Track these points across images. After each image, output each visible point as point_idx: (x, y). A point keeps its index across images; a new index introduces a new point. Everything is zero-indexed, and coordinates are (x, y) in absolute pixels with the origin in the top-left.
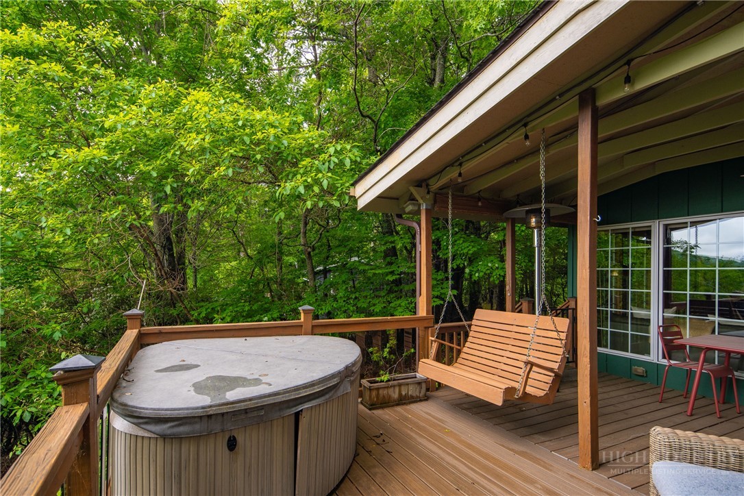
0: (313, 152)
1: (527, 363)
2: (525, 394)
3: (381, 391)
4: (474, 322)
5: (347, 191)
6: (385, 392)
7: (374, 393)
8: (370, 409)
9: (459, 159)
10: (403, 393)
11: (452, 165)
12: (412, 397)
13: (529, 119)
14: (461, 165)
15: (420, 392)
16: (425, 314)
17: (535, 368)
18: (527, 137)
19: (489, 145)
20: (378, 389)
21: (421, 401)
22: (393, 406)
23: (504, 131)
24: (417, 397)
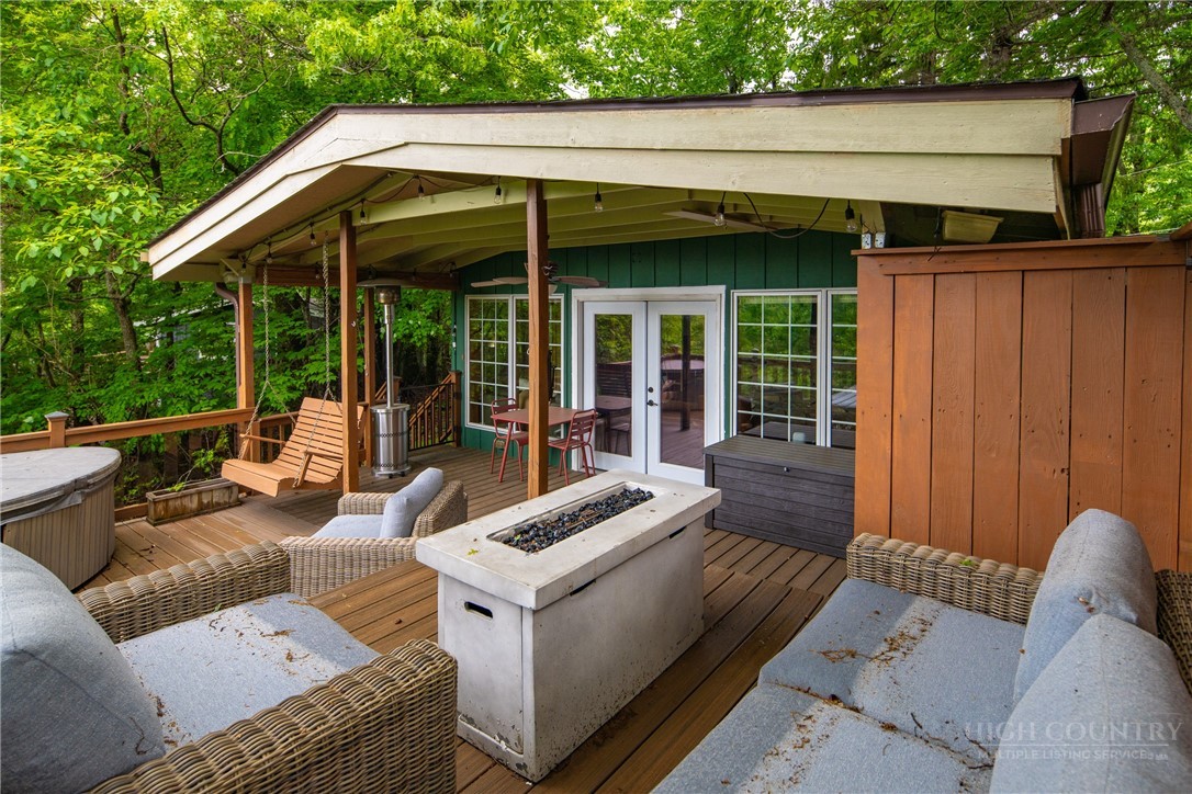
0: (84, 196)
1: (307, 453)
2: (305, 484)
3: (171, 503)
4: (301, 412)
5: (136, 255)
6: (178, 502)
7: (160, 507)
8: (154, 525)
9: (267, 239)
10: (205, 501)
11: (263, 242)
12: (218, 504)
13: (316, 219)
14: (269, 244)
15: (230, 497)
16: (244, 407)
17: (314, 458)
18: (313, 236)
19: (291, 232)
20: (167, 500)
21: (230, 507)
22: (190, 517)
23: (297, 224)
24: (226, 503)
